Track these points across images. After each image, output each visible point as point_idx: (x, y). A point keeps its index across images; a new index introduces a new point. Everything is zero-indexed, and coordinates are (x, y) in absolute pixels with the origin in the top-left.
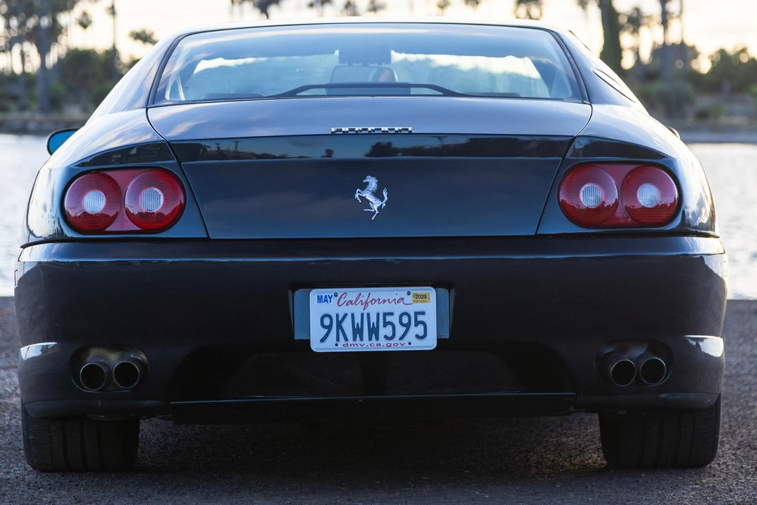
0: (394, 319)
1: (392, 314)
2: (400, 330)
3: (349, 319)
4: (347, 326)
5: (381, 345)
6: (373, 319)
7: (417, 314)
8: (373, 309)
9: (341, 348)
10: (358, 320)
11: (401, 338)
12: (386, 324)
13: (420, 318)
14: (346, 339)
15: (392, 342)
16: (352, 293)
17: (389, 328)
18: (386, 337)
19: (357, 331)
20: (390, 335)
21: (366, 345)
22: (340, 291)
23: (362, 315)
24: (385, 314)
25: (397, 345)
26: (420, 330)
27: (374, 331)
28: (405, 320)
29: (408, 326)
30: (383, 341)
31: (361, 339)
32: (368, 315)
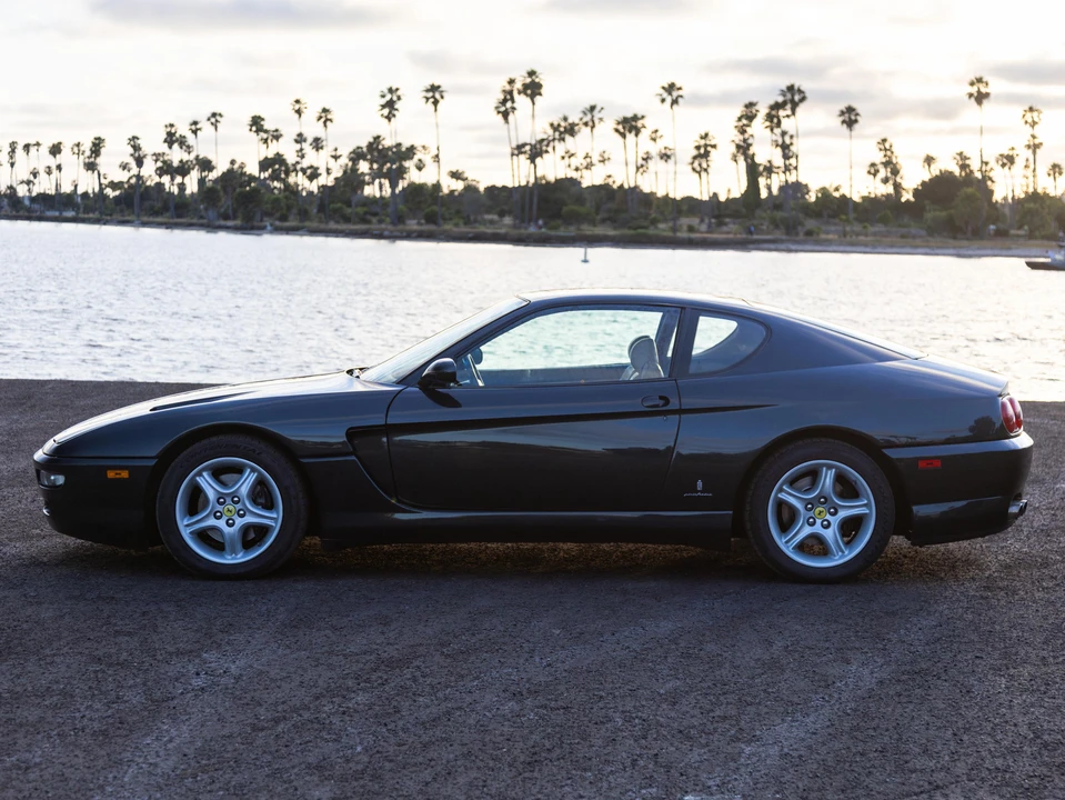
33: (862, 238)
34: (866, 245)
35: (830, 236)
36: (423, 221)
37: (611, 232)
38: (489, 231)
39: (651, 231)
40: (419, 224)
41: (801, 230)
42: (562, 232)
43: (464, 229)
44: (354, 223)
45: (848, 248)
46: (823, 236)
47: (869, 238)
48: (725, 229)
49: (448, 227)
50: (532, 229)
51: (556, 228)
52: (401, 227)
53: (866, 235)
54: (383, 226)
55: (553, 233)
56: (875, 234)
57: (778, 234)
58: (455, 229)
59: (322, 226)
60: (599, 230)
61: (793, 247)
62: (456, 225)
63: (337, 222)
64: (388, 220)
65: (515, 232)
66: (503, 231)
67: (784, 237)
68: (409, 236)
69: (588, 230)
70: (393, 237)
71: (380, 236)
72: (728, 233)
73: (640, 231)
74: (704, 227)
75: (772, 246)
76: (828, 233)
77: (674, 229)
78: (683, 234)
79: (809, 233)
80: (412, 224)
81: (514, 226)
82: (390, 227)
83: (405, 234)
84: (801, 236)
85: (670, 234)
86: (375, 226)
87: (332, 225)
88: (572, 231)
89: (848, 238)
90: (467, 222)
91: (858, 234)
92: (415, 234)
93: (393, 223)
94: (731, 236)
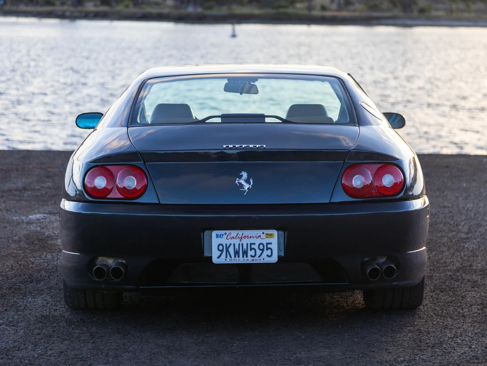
0: (256, 247)
1: (254, 244)
2: (259, 252)
3: (232, 246)
4: (231, 250)
5: (249, 260)
6: (245, 247)
7: (267, 244)
8: (245, 242)
9: (228, 261)
10: (237, 247)
11: (259, 257)
12: (251, 249)
13: (269, 246)
14: (231, 257)
15: (255, 258)
16: (234, 233)
17: (253, 251)
18: (251, 256)
19: (237, 253)
20: (253, 255)
21: (241, 260)
22: (228, 232)
23: (239, 244)
24: (251, 244)
25: (257, 260)
26: (269, 252)
27: (245, 253)
28: (261, 247)
29: (263, 250)
30: (250, 258)
31: (239, 257)
32: (242, 244)
33: (466, 15)
34: (468, 20)
35: (440, 13)
36: (98, 3)
37: (256, 11)
38: (154, 10)
39: (290, 10)
40: (95, 6)
41: (415, 9)
42: (215, 12)
43: (132, 10)
44: (42, 5)
45: (455, 23)
46: (434, 13)
47: (472, 15)
48: (351, 8)
49: (120, 8)
50: (190, 9)
51: (210, 8)
52: (80, 8)
53: (469, 11)
54: (65, 8)
55: (208, 12)
56: (476, 11)
57: (397, 12)
58: (127, 11)
59: (14, 8)
60: (246, 10)
61: (409, 22)
62: (127, 6)
63: (27, 5)
64: (69, 3)
65: (176, 12)
66: (166, 11)
67: (401, 14)
68: (87, 16)
69: (238, 10)
70: (73, 17)
71: (62, 16)
72: (355, 11)
73: (282, 10)
74: (334, 6)
75: (391, 22)
76: (437, 10)
77: (310, 8)
78: (317, 13)
79: (422, 11)
80: (90, 7)
81: (175, 7)
82: (71, 9)
83: (84, 14)
84: (416, 13)
85: (305, 12)
86: (58, 8)
87: (23, 7)
88: (224, 11)
89: (454, 15)
90: (136, 4)
91: (462, 11)
92: (92, 15)
93: (73, 5)
94: (357, 14)
